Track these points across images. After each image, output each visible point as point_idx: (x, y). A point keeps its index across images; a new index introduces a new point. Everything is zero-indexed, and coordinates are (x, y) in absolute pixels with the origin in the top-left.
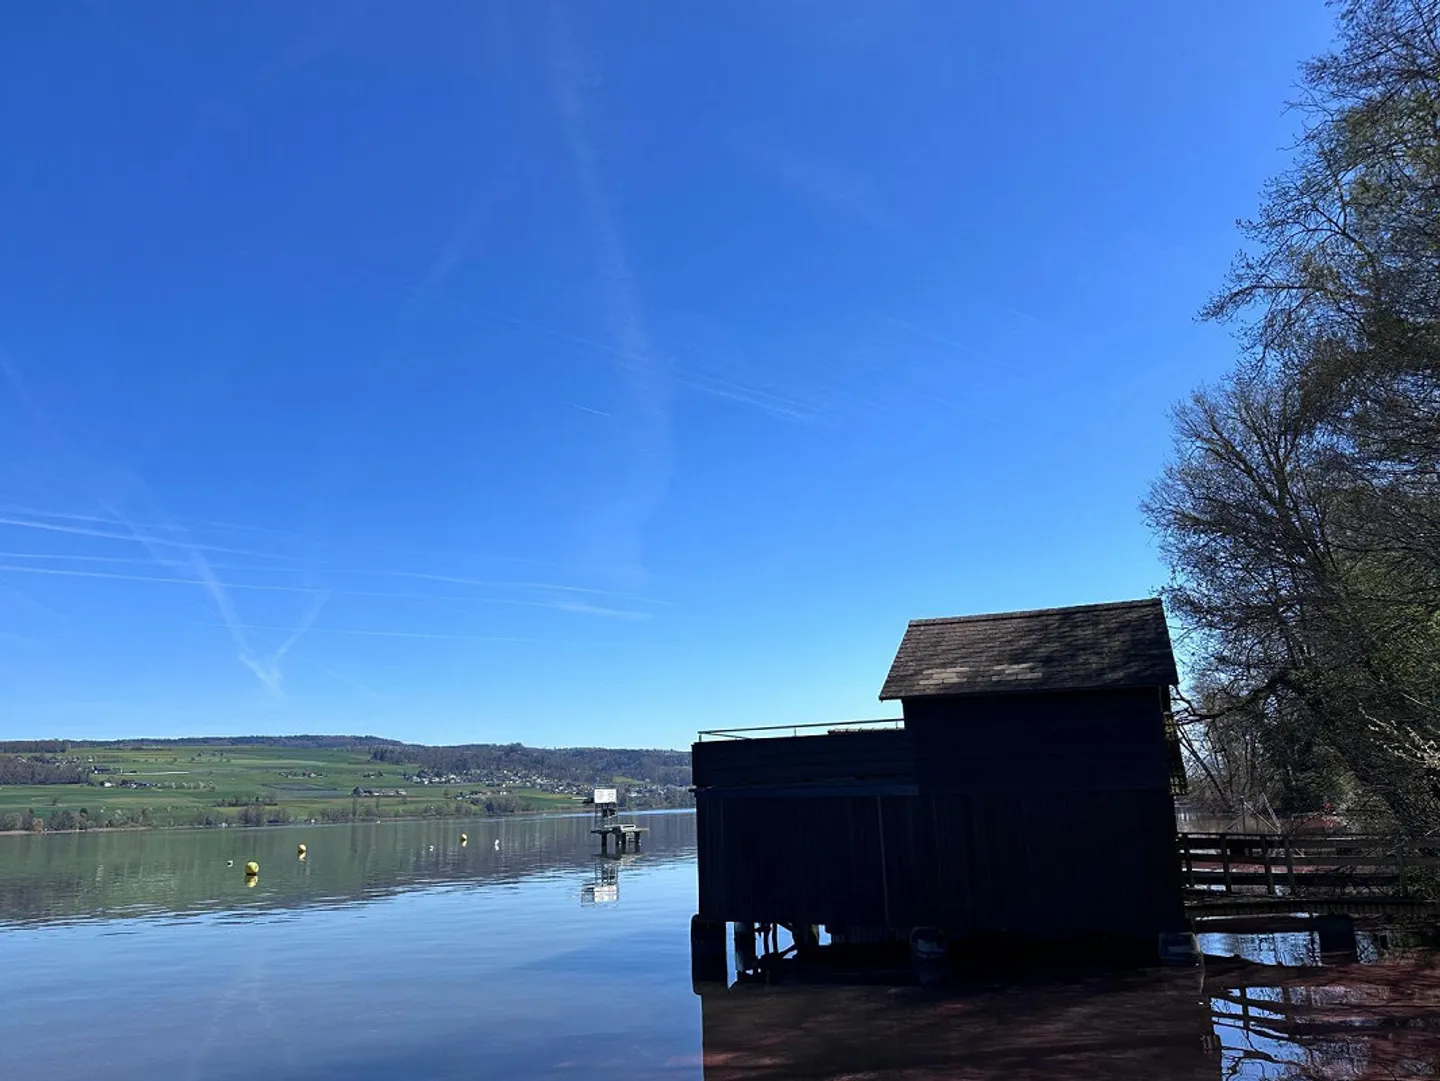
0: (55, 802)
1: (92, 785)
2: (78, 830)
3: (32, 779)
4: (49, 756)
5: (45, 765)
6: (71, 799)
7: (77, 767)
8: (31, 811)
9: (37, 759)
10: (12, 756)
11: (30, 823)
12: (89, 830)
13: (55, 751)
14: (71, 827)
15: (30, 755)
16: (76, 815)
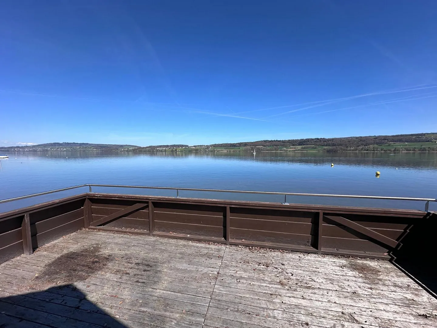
0: (422, 146)
1: (432, 142)
2: (427, 152)
3: (416, 141)
4: (420, 136)
5: (419, 138)
6: (426, 145)
7: (428, 138)
8: (415, 148)
9: (417, 137)
10: (411, 137)
11: (414, 150)
12: (431, 152)
13: (422, 135)
14: (426, 151)
15: (415, 136)
16: (427, 149)
